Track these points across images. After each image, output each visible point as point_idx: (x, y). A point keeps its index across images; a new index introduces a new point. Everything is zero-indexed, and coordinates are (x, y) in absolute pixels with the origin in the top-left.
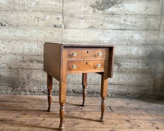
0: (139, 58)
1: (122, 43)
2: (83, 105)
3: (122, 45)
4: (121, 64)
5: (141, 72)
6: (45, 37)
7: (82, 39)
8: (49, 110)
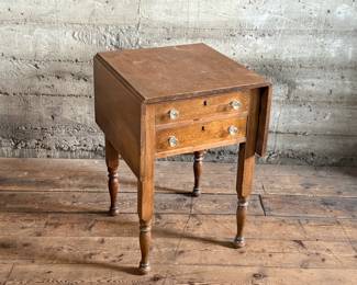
0: (346, 68)
1: (302, 27)
2: (193, 194)
3: (301, 32)
4: (297, 81)
5: (348, 102)
6: (93, 13)
7: (192, 19)
8: (111, 212)
